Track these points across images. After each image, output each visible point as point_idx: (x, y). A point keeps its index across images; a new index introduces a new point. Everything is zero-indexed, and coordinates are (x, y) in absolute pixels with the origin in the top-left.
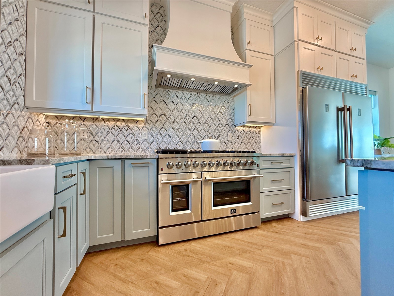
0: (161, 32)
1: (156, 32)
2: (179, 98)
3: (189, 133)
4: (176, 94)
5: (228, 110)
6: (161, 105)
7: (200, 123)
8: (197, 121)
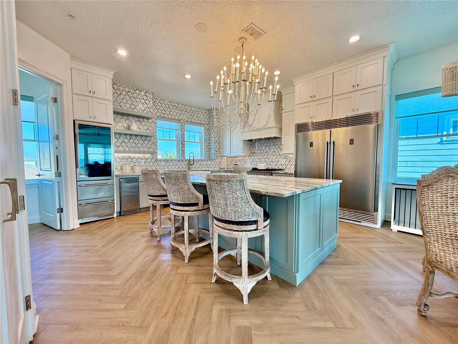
4: (259, 142)
6: (254, 148)
8: (268, 154)
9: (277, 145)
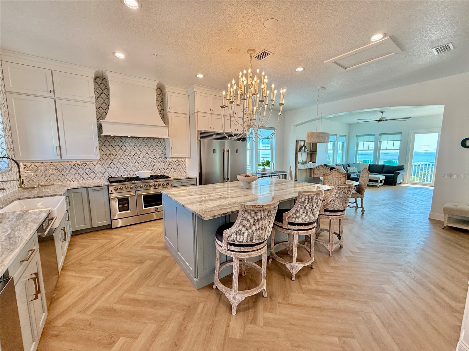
0: (105, 97)
1: (101, 97)
2: (123, 143)
3: (132, 165)
4: (120, 140)
5: (160, 148)
6: (109, 148)
7: (140, 158)
8: (137, 156)
9: (152, 147)
